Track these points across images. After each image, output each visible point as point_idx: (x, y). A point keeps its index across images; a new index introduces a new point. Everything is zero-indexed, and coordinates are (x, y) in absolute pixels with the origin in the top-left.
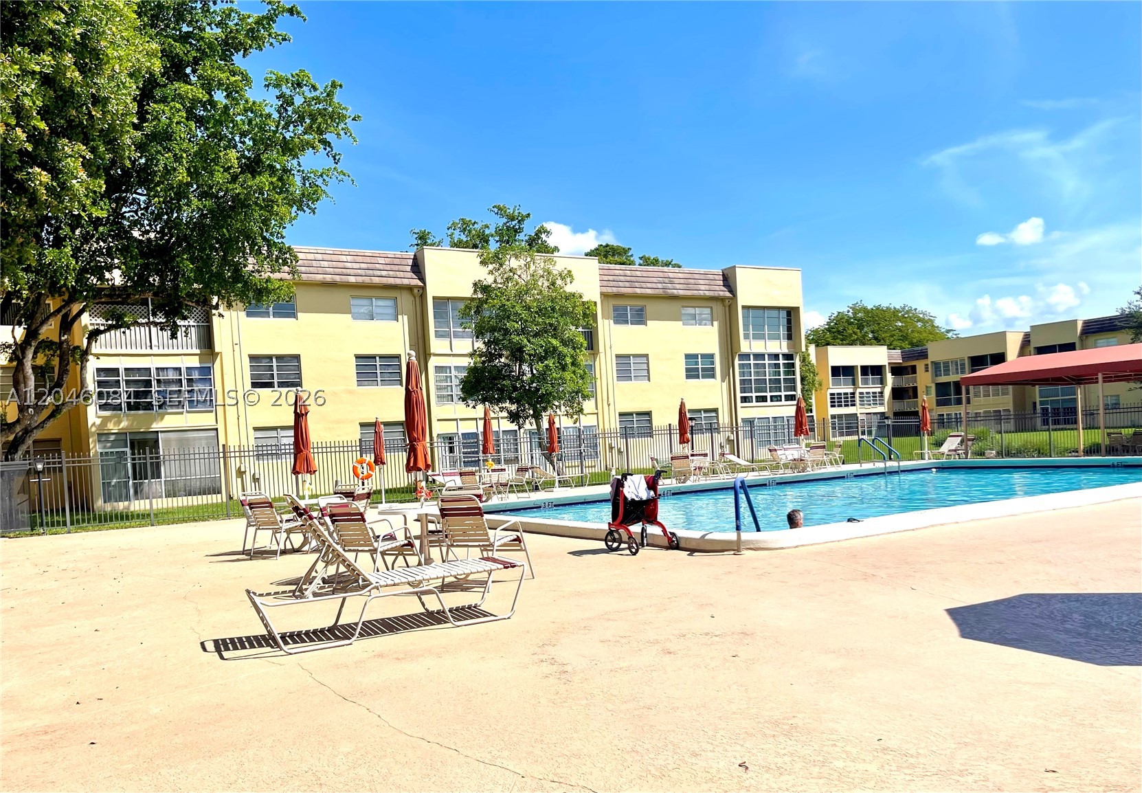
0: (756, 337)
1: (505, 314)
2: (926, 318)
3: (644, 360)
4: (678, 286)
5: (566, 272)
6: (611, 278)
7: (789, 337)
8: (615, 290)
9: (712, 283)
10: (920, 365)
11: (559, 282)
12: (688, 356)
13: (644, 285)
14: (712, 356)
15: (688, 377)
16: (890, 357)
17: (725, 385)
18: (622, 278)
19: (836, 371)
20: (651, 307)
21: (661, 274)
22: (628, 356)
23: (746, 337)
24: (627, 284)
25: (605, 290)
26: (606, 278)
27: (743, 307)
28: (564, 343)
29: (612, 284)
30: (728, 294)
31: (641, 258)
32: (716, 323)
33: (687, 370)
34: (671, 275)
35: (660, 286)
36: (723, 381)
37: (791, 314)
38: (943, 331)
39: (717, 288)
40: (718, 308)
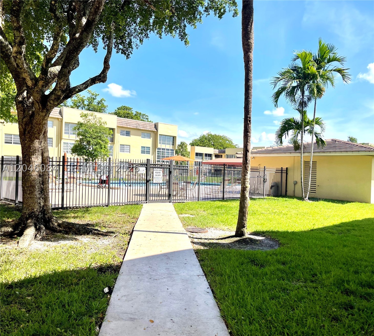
0: (163, 143)
3: (129, 147)
4: (141, 126)
5: (105, 122)
7: (173, 145)
8: (121, 126)
9: (151, 126)
11: (103, 124)
12: (142, 147)
13: (130, 125)
14: (149, 148)
15: (142, 153)
16: (214, 151)
17: (153, 156)
19: (197, 154)
20: (132, 132)
21: (136, 122)
22: (124, 145)
23: (160, 143)
24: (125, 124)
25: (118, 125)
27: (160, 135)
29: (121, 123)
30: (156, 130)
32: (151, 138)
35: (135, 126)
37: (174, 138)
39: (153, 128)
40: (152, 134)
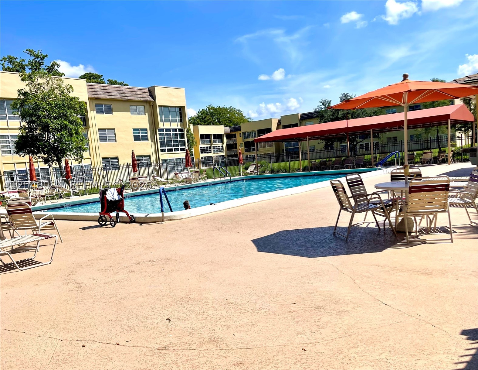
0: (166, 121)
1: (37, 107)
2: (240, 112)
3: (113, 131)
4: (127, 95)
5: (69, 86)
6: (93, 90)
7: (181, 121)
8: (96, 96)
9: (144, 94)
10: (238, 134)
11: (66, 91)
12: (134, 130)
13: (110, 94)
14: (146, 130)
15: (135, 140)
16: (225, 130)
17: (153, 143)
18: (99, 90)
19: (203, 137)
20: (114, 105)
21: (118, 89)
22: (104, 130)
23: (161, 120)
24: (102, 93)
25: (90, 96)
26: (91, 90)
27: (159, 106)
28: (71, 123)
29: (94, 93)
30: (152, 100)
31: (108, 81)
32: (147, 114)
33: (134, 136)
34: (124, 89)
35: (118, 94)
36: (152, 142)
37: (181, 110)
38: (246, 118)
39: (146, 96)
40: (148, 106)
